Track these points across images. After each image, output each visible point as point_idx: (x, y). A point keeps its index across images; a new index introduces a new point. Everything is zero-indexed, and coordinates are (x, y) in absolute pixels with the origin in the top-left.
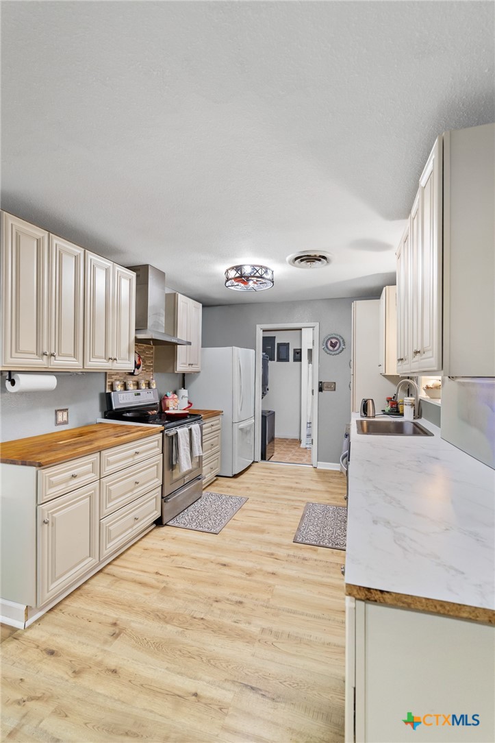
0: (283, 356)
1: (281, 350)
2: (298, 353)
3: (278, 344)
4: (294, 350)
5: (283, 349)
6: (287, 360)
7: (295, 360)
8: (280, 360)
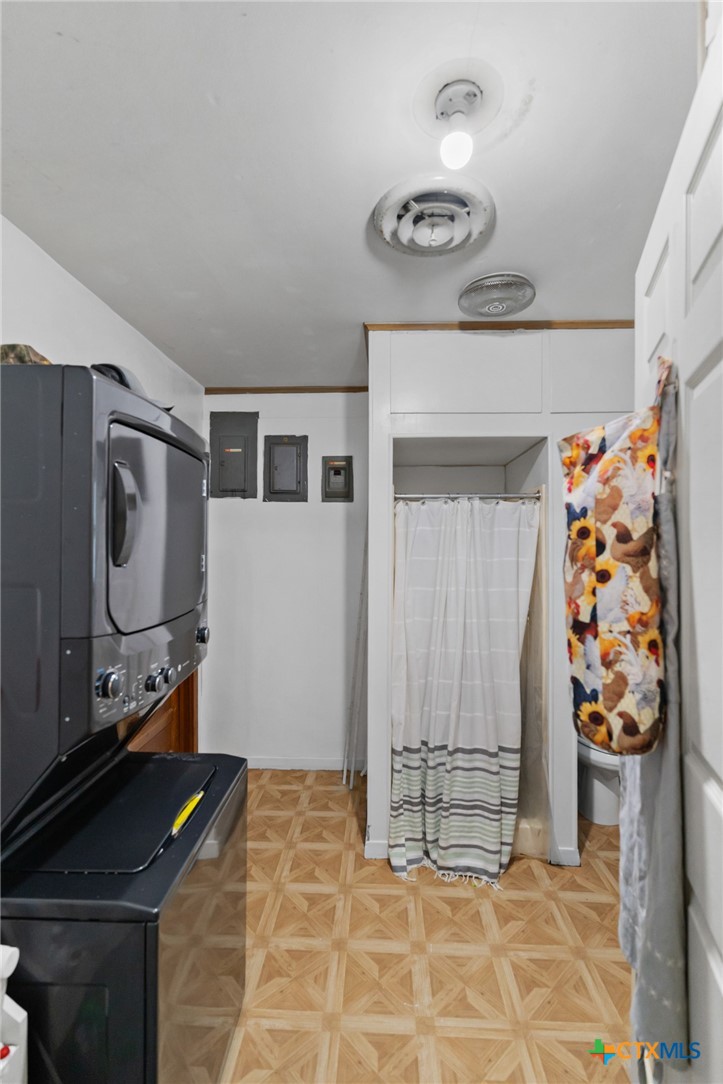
0: (285, 482)
1: (277, 461)
2: (337, 472)
3: (268, 438)
4: (326, 460)
5: (286, 457)
6: (299, 495)
7: (328, 496)
8: (273, 494)
